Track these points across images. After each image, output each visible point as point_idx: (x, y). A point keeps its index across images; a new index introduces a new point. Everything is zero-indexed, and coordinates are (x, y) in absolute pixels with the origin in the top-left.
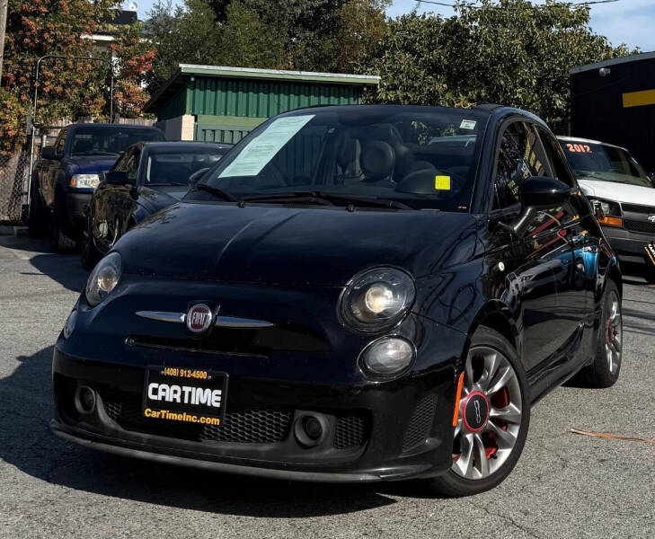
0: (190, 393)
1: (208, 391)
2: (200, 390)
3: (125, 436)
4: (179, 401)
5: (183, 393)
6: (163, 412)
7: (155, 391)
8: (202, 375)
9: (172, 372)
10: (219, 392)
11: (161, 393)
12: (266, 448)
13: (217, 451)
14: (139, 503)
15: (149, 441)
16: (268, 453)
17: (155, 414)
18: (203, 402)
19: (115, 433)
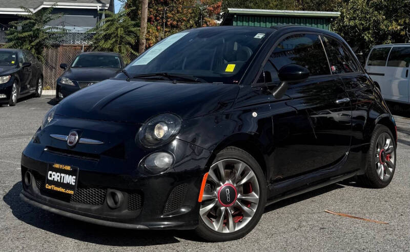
0: (64, 177)
1: (70, 176)
2: (67, 176)
3: (41, 198)
4: (59, 181)
5: (61, 177)
6: (53, 186)
7: (51, 175)
8: (68, 168)
9: (57, 166)
10: (74, 177)
11: (53, 177)
12: (95, 208)
13: (75, 208)
14: (48, 232)
15: (50, 201)
16: (96, 210)
17: (50, 187)
18: (68, 182)
19: (37, 196)
